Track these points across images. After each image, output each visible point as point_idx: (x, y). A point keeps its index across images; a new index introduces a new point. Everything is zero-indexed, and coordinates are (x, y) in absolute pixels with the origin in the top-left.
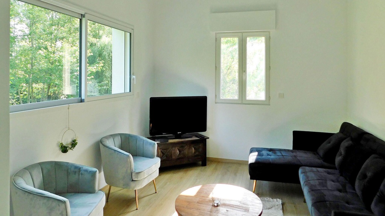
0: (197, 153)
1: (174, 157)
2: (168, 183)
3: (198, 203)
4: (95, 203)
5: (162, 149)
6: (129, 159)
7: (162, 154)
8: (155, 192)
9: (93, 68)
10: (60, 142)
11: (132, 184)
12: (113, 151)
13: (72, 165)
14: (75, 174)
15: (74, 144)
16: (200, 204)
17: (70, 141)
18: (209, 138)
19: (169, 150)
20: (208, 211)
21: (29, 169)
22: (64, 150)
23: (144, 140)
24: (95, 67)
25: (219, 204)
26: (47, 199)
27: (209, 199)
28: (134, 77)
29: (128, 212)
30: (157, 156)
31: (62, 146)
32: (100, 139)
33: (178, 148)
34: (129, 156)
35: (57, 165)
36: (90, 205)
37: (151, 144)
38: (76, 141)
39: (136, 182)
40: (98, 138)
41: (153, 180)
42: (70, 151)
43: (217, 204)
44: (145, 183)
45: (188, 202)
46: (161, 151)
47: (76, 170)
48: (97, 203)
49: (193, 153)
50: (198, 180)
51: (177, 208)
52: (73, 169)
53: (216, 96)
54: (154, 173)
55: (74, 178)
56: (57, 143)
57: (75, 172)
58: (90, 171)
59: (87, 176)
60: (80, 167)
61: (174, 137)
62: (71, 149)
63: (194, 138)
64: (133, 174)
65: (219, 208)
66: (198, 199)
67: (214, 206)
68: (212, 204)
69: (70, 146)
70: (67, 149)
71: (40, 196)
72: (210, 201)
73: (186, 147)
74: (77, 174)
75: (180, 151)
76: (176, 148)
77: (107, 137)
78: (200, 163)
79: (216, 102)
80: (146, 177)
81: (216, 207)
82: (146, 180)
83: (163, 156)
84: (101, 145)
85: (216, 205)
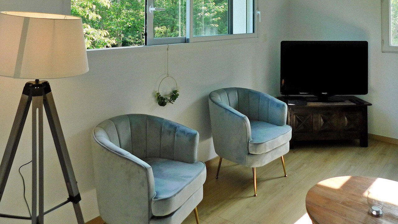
0: (352, 126)
1: (315, 128)
2: (305, 165)
3: (343, 203)
4: (190, 177)
5: (298, 115)
6: (244, 123)
7: (297, 122)
8: (284, 175)
9: (220, 7)
10: (156, 92)
11: (249, 159)
12: (224, 110)
13: (167, 122)
14: (170, 134)
15: (174, 96)
16: (346, 207)
17: (169, 91)
18: (371, 105)
19: (308, 117)
20: (360, 222)
21: (116, 120)
22: (162, 102)
23: (269, 100)
24: (223, 7)
25: (381, 213)
26: (126, 161)
27: (363, 201)
28: (259, 12)
29: (242, 198)
30: (287, 124)
31: (158, 98)
32: (210, 93)
33: (322, 115)
34: (244, 119)
35: (149, 120)
36: (183, 178)
37: (278, 105)
38: (178, 93)
39: (254, 157)
40: (207, 92)
41: (281, 157)
42: (169, 105)
43: (377, 212)
44: (267, 160)
45: (327, 199)
46: (296, 118)
47: (172, 130)
48: (193, 178)
49: (346, 125)
50: (353, 167)
51: (309, 205)
52: (167, 127)
53: (383, 41)
54: (282, 148)
55: (167, 139)
56: (153, 93)
57: (170, 132)
58: (188, 133)
59: (185, 140)
60: (176, 126)
61: (317, 99)
62: (170, 102)
63: (347, 103)
64: (250, 145)
65: (380, 219)
66: (344, 198)
67: (372, 215)
68: (367, 210)
69: (169, 98)
70: (165, 101)
71: (119, 155)
72: (364, 204)
73: (334, 115)
74: (172, 136)
75: (325, 121)
76: (320, 116)
77: (219, 92)
78: (358, 141)
79: (383, 50)
80: (269, 152)
81: (374, 218)
82: (269, 155)
83: (299, 125)
84: (210, 100)
85: (374, 213)
